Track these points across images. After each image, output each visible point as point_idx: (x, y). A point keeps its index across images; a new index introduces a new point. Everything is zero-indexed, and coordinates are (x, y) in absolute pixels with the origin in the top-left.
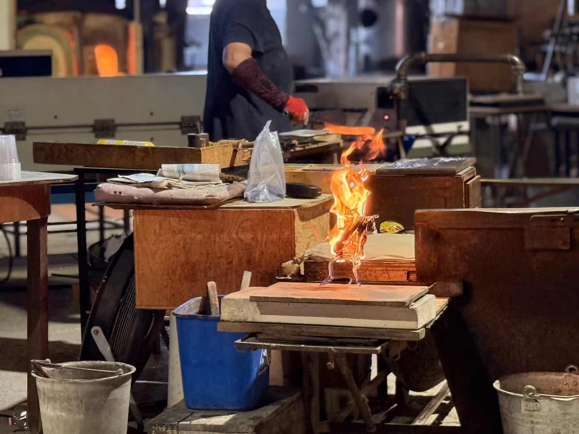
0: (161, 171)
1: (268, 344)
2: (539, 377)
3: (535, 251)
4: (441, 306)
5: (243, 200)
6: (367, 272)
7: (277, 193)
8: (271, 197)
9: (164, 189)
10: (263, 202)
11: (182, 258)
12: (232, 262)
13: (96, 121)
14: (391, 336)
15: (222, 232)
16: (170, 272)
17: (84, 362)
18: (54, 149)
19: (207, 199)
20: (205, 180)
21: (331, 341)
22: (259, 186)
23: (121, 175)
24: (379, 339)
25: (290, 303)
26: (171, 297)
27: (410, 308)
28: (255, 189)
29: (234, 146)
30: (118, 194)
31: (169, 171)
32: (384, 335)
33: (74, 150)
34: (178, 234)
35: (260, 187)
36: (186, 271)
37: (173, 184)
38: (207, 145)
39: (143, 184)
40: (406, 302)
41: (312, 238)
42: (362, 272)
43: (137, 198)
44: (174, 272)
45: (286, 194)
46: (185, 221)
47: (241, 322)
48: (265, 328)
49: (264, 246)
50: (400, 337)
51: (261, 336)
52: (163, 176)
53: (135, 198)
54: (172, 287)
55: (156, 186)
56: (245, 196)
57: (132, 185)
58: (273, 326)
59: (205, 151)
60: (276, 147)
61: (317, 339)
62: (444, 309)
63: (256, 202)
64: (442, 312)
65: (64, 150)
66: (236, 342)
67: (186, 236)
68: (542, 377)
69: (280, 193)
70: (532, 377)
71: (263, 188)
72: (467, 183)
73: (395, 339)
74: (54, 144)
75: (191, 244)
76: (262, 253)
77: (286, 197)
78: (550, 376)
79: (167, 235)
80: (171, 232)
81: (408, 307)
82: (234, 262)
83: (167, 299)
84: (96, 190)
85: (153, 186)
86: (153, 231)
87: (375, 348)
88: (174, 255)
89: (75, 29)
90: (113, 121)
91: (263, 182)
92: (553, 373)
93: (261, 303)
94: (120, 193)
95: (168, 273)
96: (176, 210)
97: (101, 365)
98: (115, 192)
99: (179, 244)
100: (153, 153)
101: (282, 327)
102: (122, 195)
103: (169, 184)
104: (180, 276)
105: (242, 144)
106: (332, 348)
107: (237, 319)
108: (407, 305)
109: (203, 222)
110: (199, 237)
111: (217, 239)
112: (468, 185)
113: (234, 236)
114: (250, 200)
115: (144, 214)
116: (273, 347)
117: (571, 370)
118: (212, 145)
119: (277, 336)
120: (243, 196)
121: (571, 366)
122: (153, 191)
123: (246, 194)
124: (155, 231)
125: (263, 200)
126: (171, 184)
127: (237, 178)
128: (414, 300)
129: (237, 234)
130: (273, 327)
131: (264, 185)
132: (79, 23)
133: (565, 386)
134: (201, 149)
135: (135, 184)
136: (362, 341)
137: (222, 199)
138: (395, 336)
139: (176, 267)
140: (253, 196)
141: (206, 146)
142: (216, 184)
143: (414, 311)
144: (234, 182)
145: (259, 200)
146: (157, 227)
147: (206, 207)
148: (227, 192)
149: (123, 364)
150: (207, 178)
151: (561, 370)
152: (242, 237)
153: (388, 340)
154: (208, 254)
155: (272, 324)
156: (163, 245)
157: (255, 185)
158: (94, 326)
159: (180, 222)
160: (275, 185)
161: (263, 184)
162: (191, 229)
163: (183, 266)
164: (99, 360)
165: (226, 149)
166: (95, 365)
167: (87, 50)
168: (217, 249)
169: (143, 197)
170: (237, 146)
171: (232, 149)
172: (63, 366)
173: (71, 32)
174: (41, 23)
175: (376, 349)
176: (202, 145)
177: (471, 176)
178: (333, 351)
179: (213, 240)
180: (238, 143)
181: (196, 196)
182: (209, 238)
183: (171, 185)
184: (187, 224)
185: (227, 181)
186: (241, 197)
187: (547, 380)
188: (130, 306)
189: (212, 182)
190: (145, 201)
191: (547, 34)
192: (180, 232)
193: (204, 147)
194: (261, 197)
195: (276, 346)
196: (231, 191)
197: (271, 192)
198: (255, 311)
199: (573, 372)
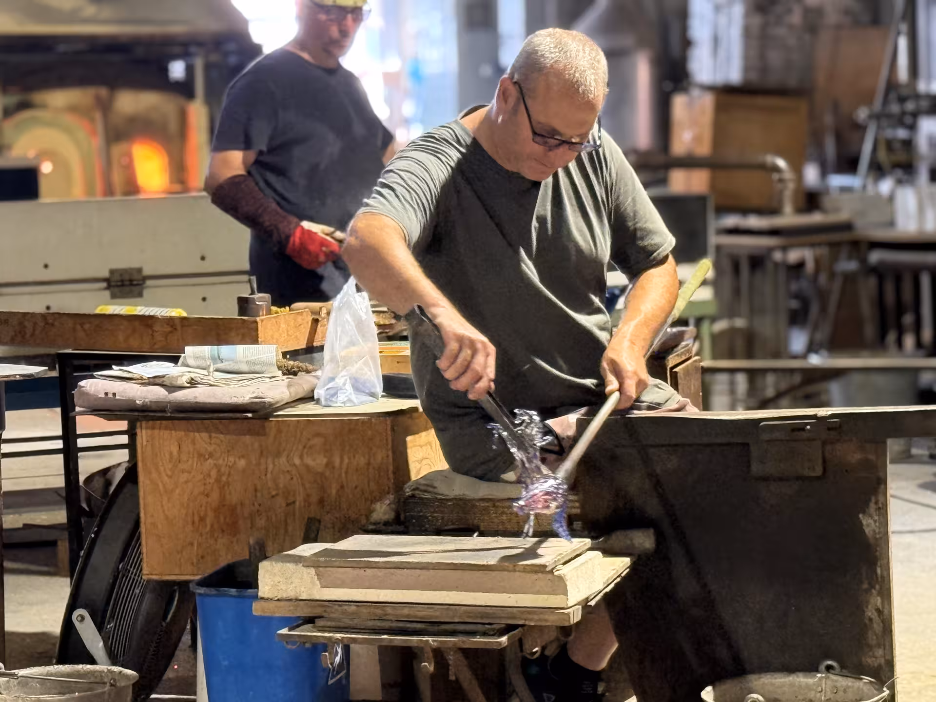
0: (185, 357)
1: (331, 635)
2: (778, 680)
3: (765, 479)
4: (618, 568)
5: (314, 402)
6: (504, 517)
7: (367, 391)
8: (357, 398)
9: (182, 388)
10: (343, 405)
11: (215, 496)
12: (294, 502)
13: (112, 272)
14: (525, 620)
15: (278, 454)
16: (196, 519)
17: (58, 668)
18: (26, 323)
19: (252, 403)
20: (254, 372)
21: (431, 628)
22: (337, 380)
23: (117, 365)
24: (507, 624)
25: (367, 570)
26: (199, 560)
27: (556, 573)
28: (330, 385)
29: (313, 312)
30: (110, 396)
31: (196, 358)
32: (514, 618)
33: (56, 323)
34: (208, 458)
35: (339, 381)
36: (222, 519)
37: (199, 380)
38: (269, 312)
39: (151, 380)
40: (547, 564)
41: (424, 462)
42: (496, 517)
43: (141, 402)
44: (202, 519)
45: (384, 391)
46: (217, 438)
47: (291, 600)
48: (328, 610)
49: (343, 475)
50: (540, 620)
51: (320, 623)
52: (188, 366)
53: (137, 402)
54: (199, 545)
55: (171, 384)
56: (316, 397)
57: (134, 381)
58: (340, 606)
59: (264, 322)
60: (364, 317)
61: (408, 625)
62: (623, 575)
63: (332, 405)
64: (619, 579)
65: (42, 324)
66: (280, 632)
67: (221, 462)
68: (783, 680)
69: (373, 391)
70: (766, 681)
71: (344, 384)
72: (675, 370)
73: (532, 624)
74: (25, 314)
75: (229, 475)
76: (342, 487)
77: (383, 396)
78: (795, 678)
79: (190, 462)
80: (196, 455)
81: (551, 572)
82: (297, 503)
83: (193, 564)
84: (76, 390)
85: (167, 383)
86: (167, 456)
87: (499, 638)
88: (202, 493)
89: (98, 116)
90: (140, 270)
91: (343, 373)
92: (801, 674)
93: (321, 569)
94: (114, 394)
95: (193, 523)
96: (205, 421)
97: (85, 671)
98: (106, 394)
99: (209, 475)
100: (183, 326)
101: (355, 607)
102: (117, 397)
103: (192, 379)
104: (212, 526)
105: (327, 310)
106: (430, 639)
107: (285, 596)
108: (548, 569)
109: (247, 439)
110: (242, 463)
111: (271, 467)
112: (676, 372)
113: (297, 461)
114: (323, 402)
115: (153, 428)
116: (338, 639)
117: (829, 668)
118: (277, 313)
119: (347, 622)
120: (313, 397)
121: (830, 663)
122: (167, 391)
123: (318, 392)
124: (171, 454)
125: (344, 403)
126: (194, 378)
127: (306, 366)
128: (562, 562)
129: (301, 457)
130: (340, 608)
131: (346, 378)
132: (105, 106)
133: (819, 694)
134: (258, 319)
135: (138, 379)
136: (480, 627)
137: (277, 402)
138: (531, 620)
139: (206, 511)
140: (328, 397)
141: (266, 315)
142: (271, 378)
143: (561, 578)
144: (300, 373)
145: (337, 403)
146: (175, 450)
147: (250, 415)
148: (285, 390)
149: (121, 669)
150: (257, 368)
151: (812, 669)
152: (309, 461)
153: (522, 626)
154: (256, 490)
155: (340, 603)
156: (184, 477)
157: (332, 379)
158: (77, 609)
159: (211, 440)
160: (366, 377)
161: (345, 376)
162: (228, 451)
163: (217, 511)
164: (83, 664)
165: (300, 317)
166: (75, 671)
167: (117, 150)
168: (270, 484)
169: (151, 402)
170: (319, 313)
171: (310, 318)
172: (19, 675)
173: (92, 120)
174: (44, 106)
175: (499, 640)
176: (261, 314)
177: (684, 358)
178: (431, 644)
179: (263, 467)
180: (321, 308)
181: (235, 398)
182: (259, 464)
183: (195, 381)
184: (222, 441)
185: (290, 371)
186: (309, 398)
187: (792, 685)
188: (135, 575)
189: (266, 374)
190: (154, 407)
191: (862, 114)
192: (211, 455)
193: (263, 315)
194: (339, 399)
195: (343, 638)
196: (292, 389)
197: (357, 389)
198: (313, 583)
199: (833, 672)
